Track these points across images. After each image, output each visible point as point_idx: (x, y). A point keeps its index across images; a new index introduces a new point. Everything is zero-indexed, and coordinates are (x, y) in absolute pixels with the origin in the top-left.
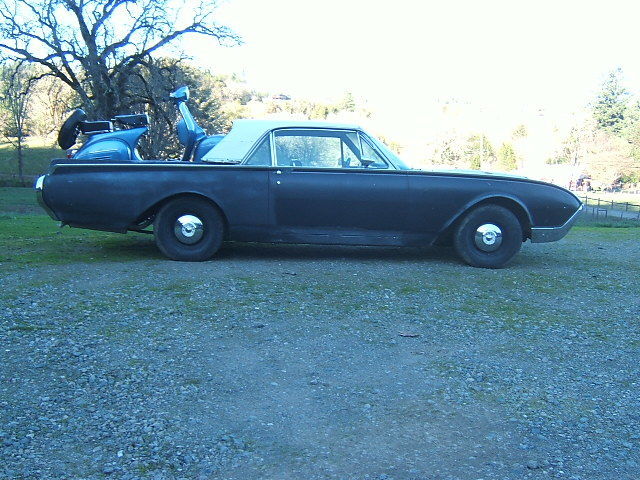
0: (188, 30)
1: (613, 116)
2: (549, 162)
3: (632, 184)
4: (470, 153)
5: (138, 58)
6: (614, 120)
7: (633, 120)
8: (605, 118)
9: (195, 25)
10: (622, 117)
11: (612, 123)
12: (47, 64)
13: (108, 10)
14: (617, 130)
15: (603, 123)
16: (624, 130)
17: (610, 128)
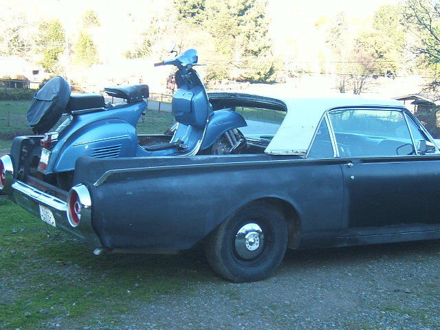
1: (194, 7)
2: (129, 56)
3: (217, 81)
4: (43, 43)
6: (195, 10)
7: (215, 12)
8: (186, 8)
10: (202, 8)
11: (193, 15)
14: (199, 22)
15: (184, 14)
16: (205, 23)
17: (190, 20)
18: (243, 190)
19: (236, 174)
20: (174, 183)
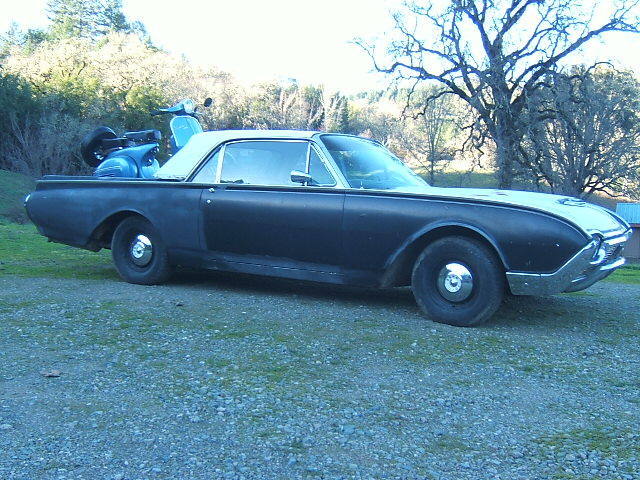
0: (605, 28)
5: (544, 67)
9: (614, 21)
12: (444, 81)
13: (512, 14)
18: (115, 202)
19: (115, 190)
20: (71, 193)
